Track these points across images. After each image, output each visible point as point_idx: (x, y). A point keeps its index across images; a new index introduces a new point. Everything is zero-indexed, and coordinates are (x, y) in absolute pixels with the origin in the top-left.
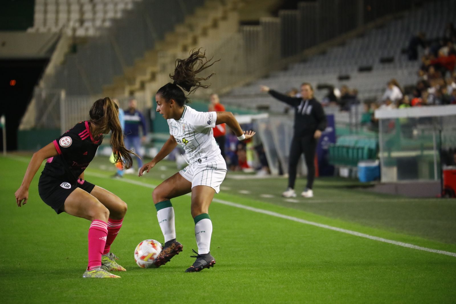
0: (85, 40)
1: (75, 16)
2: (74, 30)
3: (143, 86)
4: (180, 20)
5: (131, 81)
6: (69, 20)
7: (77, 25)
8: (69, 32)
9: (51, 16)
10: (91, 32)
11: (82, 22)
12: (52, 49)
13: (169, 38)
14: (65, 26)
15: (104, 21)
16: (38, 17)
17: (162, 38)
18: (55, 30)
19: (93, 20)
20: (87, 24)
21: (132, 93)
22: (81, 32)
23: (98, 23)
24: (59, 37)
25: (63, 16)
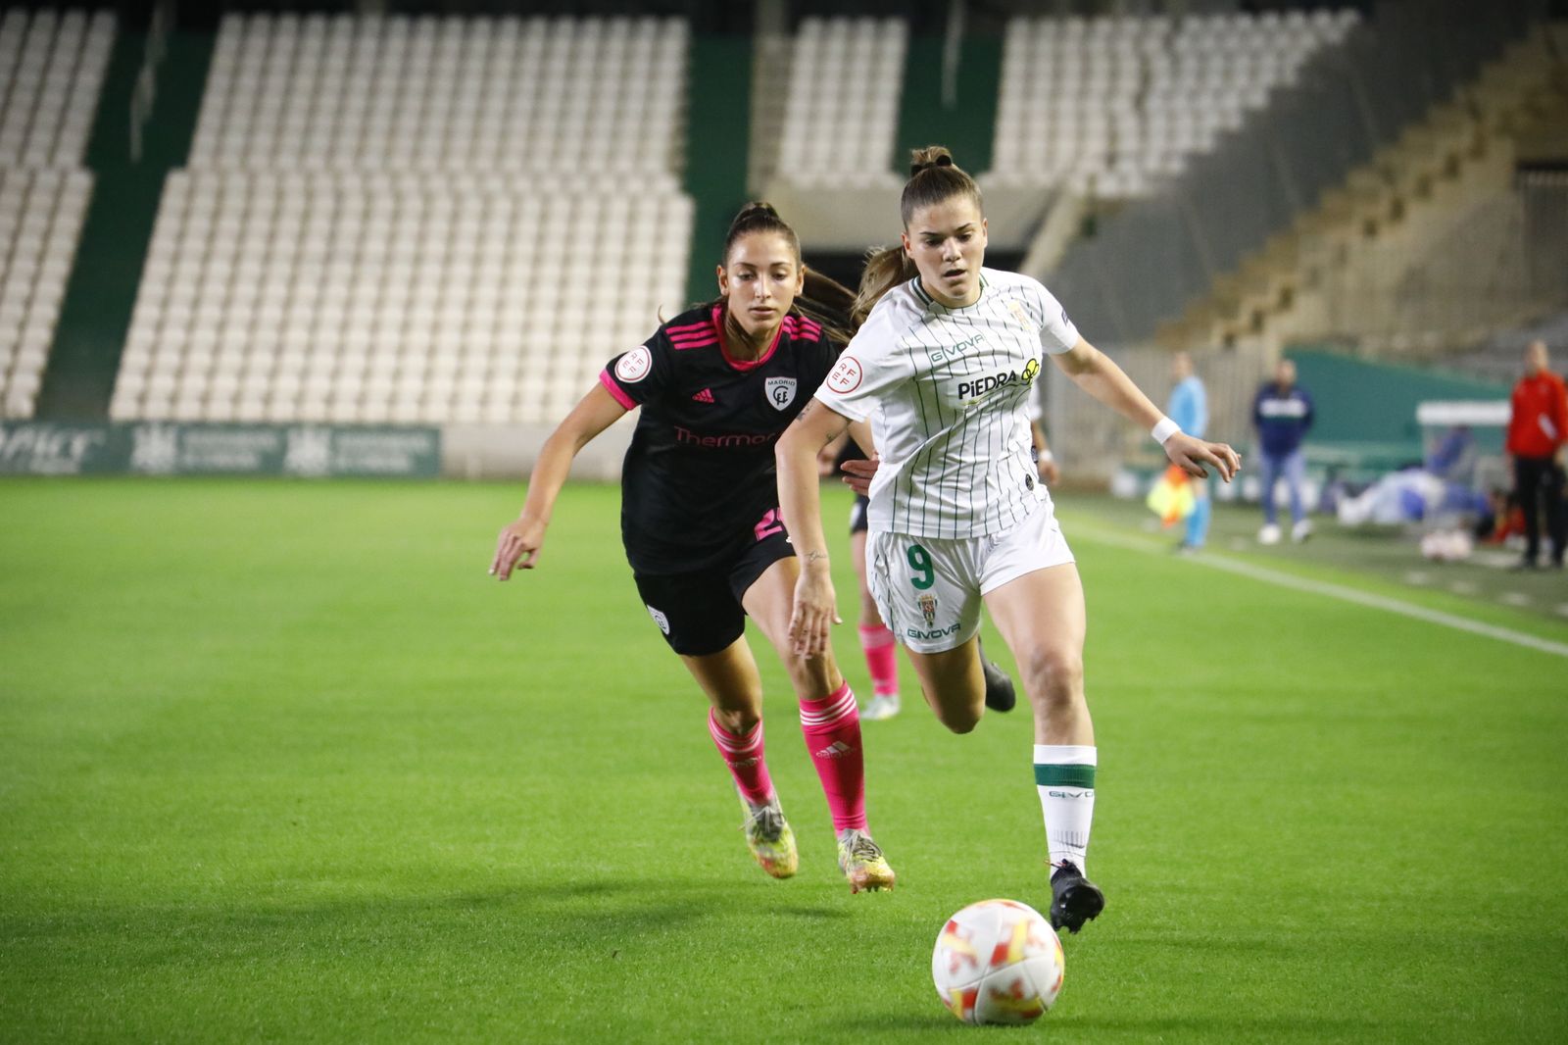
0: (1116, 207)
1: (1096, 145)
2: (1092, 180)
3: (1258, 323)
4: (1361, 156)
5: (1228, 310)
6: (1079, 154)
7: (1098, 167)
8: (1078, 187)
9: (1037, 146)
10: (1135, 187)
11: (1111, 159)
12: (1035, 228)
13: (1331, 200)
14: (1072, 170)
15: (1166, 156)
16: (1006, 146)
17: (1311, 200)
18: (1044, 179)
19: (1140, 156)
20: (1126, 166)
21: (1230, 340)
22: (1108, 187)
23: (1153, 164)
24: (1052, 198)
25: (1066, 147)
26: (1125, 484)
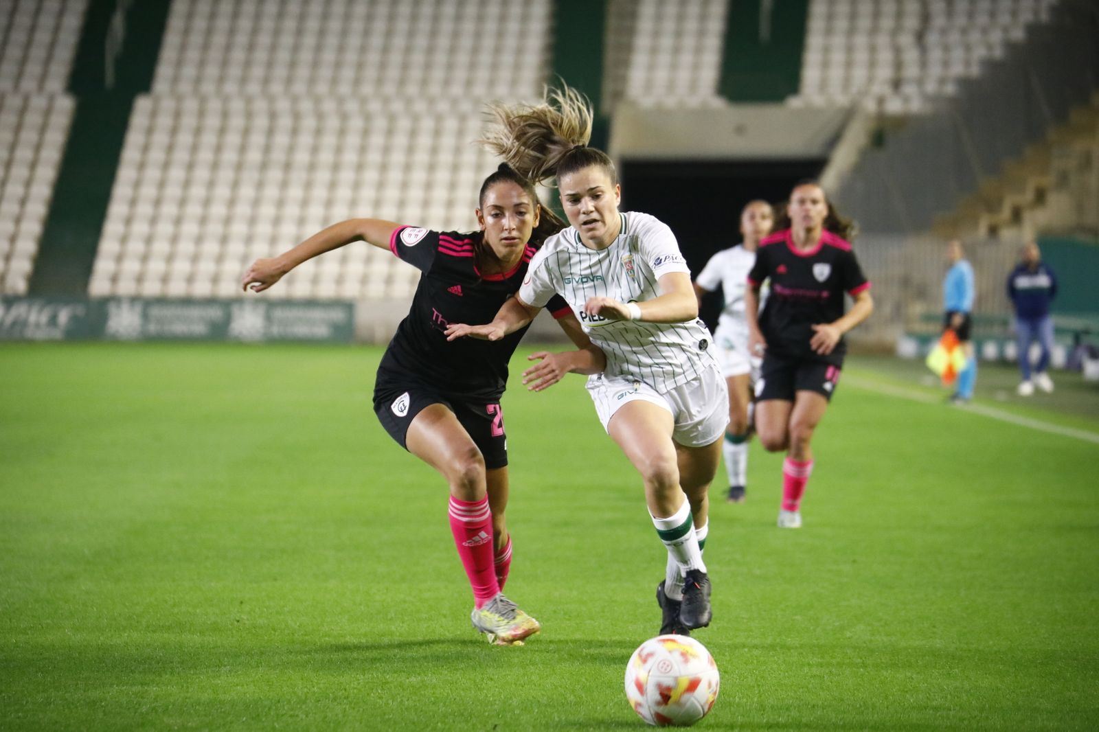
0: (901, 122)
1: (885, 72)
2: (881, 101)
3: (1017, 217)
5: (992, 206)
6: (870, 80)
7: (886, 90)
8: (870, 106)
9: (836, 74)
10: (916, 106)
11: (897, 84)
12: (835, 140)
13: (1076, 116)
14: (864, 93)
15: (942, 81)
16: (811, 74)
17: (1062, 116)
18: (842, 100)
19: (920, 82)
20: (910, 89)
21: (993, 231)
22: (894, 106)
23: (931, 87)
24: (849, 114)
25: (860, 74)
26: (907, 348)
